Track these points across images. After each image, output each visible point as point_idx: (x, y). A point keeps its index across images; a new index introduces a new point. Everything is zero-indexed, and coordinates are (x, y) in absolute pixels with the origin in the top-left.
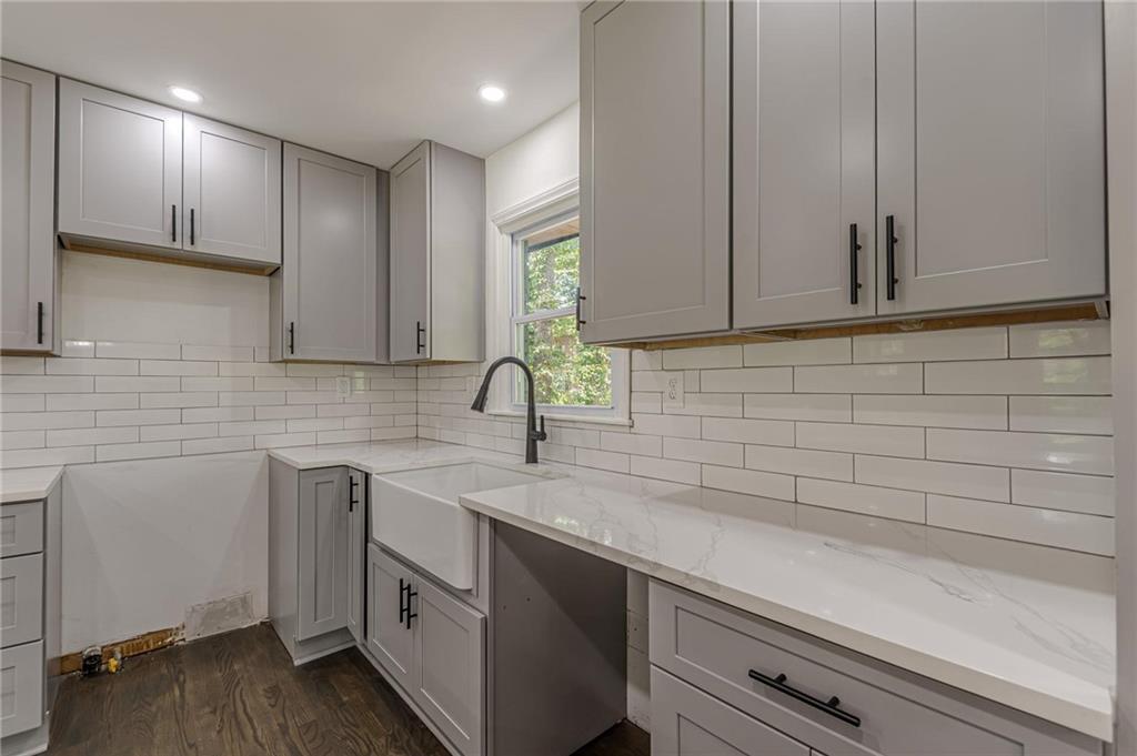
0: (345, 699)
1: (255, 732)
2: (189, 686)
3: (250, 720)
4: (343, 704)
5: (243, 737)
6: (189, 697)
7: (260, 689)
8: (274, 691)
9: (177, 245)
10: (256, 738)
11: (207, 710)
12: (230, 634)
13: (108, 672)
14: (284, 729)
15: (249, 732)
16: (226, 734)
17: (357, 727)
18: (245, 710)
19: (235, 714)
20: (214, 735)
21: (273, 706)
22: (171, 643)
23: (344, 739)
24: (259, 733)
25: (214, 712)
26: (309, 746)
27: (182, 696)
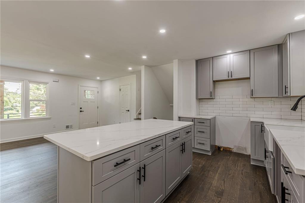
0: (258, 173)
1: (237, 167)
2: (231, 157)
3: (238, 166)
4: (257, 174)
5: (235, 167)
6: (230, 159)
7: (242, 163)
8: (244, 165)
9: (229, 78)
10: (237, 169)
11: (232, 161)
12: (242, 154)
13: (221, 150)
14: (242, 170)
15: (236, 167)
16: (233, 166)
17: (257, 178)
18: (238, 165)
19: (236, 164)
20: (231, 165)
21: (243, 167)
22: (231, 151)
23: (253, 178)
24: (238, 168)
25: (233, 162)
26: (245, 175)
27: (229, 158)
